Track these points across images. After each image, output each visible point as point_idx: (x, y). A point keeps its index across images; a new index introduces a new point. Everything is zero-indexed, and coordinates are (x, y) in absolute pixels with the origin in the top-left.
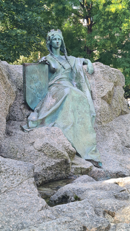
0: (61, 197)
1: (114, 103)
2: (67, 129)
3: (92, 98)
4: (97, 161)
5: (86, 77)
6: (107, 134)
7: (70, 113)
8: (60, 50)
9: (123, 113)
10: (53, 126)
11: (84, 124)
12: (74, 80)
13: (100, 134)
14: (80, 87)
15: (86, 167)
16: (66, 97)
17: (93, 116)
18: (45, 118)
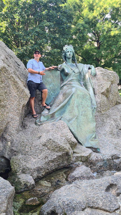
0: (50, 212)
1: (111, 96)
2: (72, 122)
3: (94, 94)
4: (96, 147)
5: (91, 78)
6: (105, 121)
7: (75, 108)
8: (72, 59)
9: (117, 103)
10: (60, 119)
11: (86, 116)
12: (81, 80)
13: (100, 120)
14: (85, 86)
15: (86, 155)
16: (72, 95)
17: (95, 108)
18: (55, 112)
